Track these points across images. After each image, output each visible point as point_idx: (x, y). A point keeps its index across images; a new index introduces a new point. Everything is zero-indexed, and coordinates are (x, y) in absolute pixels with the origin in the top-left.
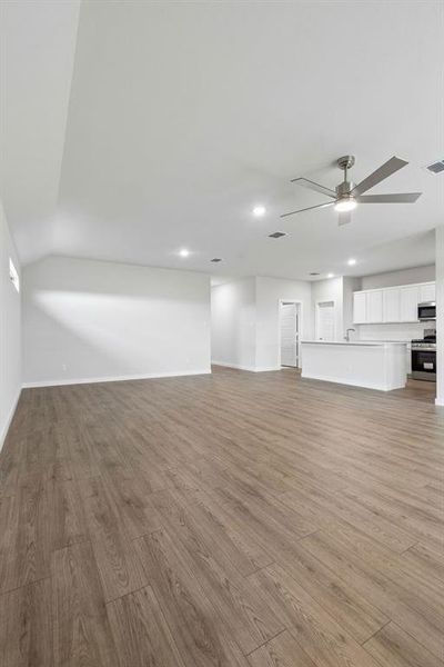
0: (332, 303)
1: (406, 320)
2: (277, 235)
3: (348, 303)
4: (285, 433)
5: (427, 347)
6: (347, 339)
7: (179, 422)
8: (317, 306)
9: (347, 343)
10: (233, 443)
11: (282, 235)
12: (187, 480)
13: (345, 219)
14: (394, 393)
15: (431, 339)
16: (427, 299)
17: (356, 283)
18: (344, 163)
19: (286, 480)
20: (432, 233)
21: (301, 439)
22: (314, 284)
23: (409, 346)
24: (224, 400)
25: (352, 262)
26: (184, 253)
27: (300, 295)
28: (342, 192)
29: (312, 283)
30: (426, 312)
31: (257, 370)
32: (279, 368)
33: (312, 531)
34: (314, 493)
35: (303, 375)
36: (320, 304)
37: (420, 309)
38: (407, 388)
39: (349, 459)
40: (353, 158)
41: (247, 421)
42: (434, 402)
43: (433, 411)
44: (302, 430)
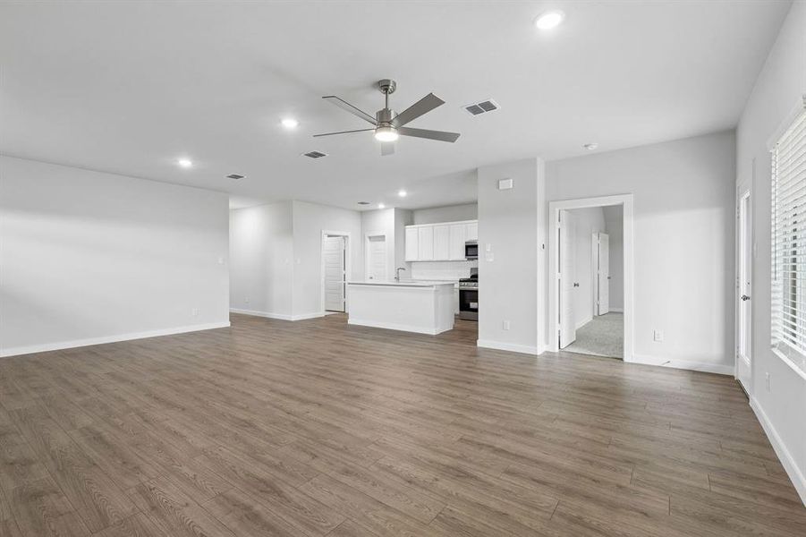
0: (384, 236)
1: (455, 259)
2: (315, 155)
3: (400, 237)
4: (321, 399)
5: (470, 286)
6: (397, 279)
7: (171, 405)
8: (368, 240)
9: (398, 282)
10: (248, 424)
11: (321, 155)
12: (172, 493)
13: (388, 150)
14: (443, 337)
15: (474, 278)
16: (473, 237)
17: (408, 216)
18: (385, 86)
19: (314, 463)
20: (475, 172)
21: (339, 405)
22: (364, 214)
23: (457, 286)
24: (244, 364)
25: (403, 194)
26: (185, 163)
27: (347, 226)
28: (383, 120)
29: (362, 213)
30: (471, 250)
31: (294, 318)
32: (322, 314)
33: (338, 523)
34: (347, 472)
35: (350, 322)
36: (370, 238)
37: (468, 247)
38: (455, 329)
39: (389, 422)
40: (395, 84)
41: (273, 391)
42: (476, 344)
43: (475, 353)
44: (341, 393)
